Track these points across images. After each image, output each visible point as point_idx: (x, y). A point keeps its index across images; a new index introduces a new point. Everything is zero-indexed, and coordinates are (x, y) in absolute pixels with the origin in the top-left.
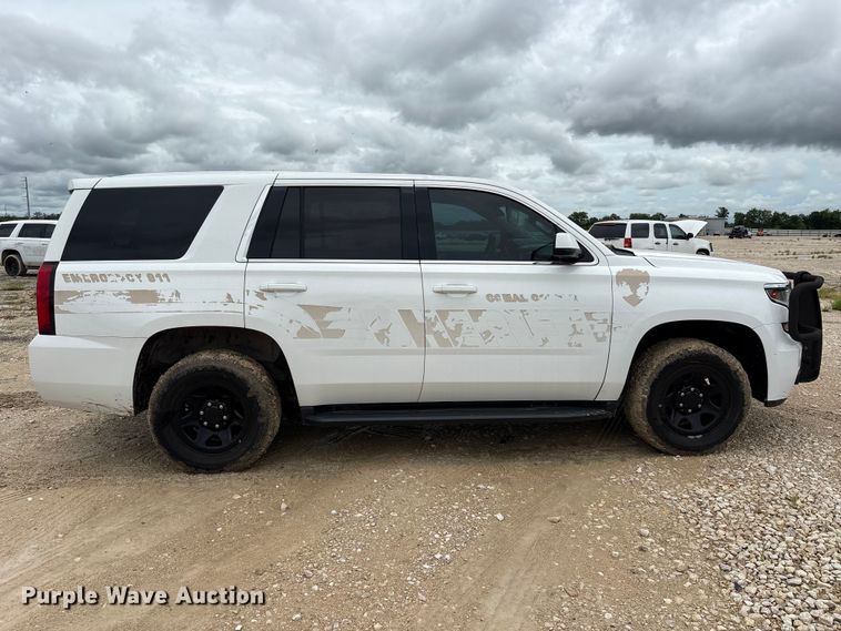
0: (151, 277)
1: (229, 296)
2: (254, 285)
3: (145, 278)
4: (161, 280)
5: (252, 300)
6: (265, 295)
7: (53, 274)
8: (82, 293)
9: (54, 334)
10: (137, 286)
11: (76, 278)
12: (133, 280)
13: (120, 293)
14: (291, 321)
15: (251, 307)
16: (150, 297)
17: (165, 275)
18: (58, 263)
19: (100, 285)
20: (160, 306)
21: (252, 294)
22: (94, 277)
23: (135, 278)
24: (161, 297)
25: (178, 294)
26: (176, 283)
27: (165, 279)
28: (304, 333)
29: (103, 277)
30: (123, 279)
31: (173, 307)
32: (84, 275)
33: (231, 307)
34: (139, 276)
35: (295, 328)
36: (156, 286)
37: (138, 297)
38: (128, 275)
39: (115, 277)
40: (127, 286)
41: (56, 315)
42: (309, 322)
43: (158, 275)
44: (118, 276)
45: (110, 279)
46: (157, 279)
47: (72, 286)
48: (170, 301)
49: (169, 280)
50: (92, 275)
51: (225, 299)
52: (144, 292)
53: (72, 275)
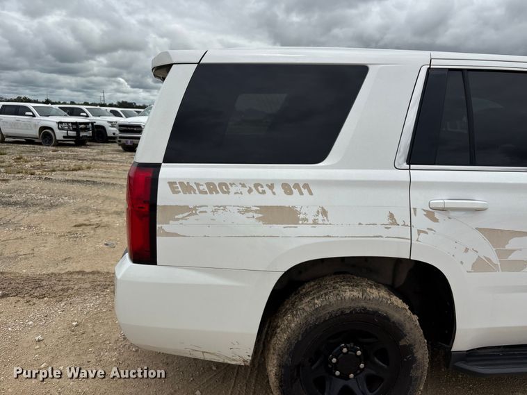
0: (287, 188)
1: (391, 216)
2: (421, 200)
3: (279, 190)
4: (301, 193)
5: (421, 221)
6: (437, 215)
7: (155, 181)
8: (195, 208)
9: (156, 264)
10: (269, 200)
11: (187, 188)
12: (264, 192)
13: (248, 210)
14: (467, 250)
15: (420, 232)
16: (288, 216)
17: (306, 186)
18: (159, 166)
19: (219, 198)
20: (302, 229)
21: (420, 213)
22: (212, 187)
23: (266, 188)
24: (301, 216)
25: (324, 213)
26: (320, 197)
27: (305, 191)
28: (481, 265)
29: (224, 187)
30: (250, 191)
31: (320, 230)
32: (198, 185)
33: (394, 230)
34: (271, 187)
35: (471, 258)
36: (294, 200)
37: (272, 215)
38: (256, 186)
39: (240, 188)
40: (256, 200)
41: (158, 239)
42: (487, 250)
43: (297, 186)
44: (243, 185)
45: (233, 189)
46: (295, 191)
47: (182, 199)
48: (315, 222)
49: (311, 193)
50: (208, 184)
51: (387, 221)
52: (281, 209)
53: (181, 184)
